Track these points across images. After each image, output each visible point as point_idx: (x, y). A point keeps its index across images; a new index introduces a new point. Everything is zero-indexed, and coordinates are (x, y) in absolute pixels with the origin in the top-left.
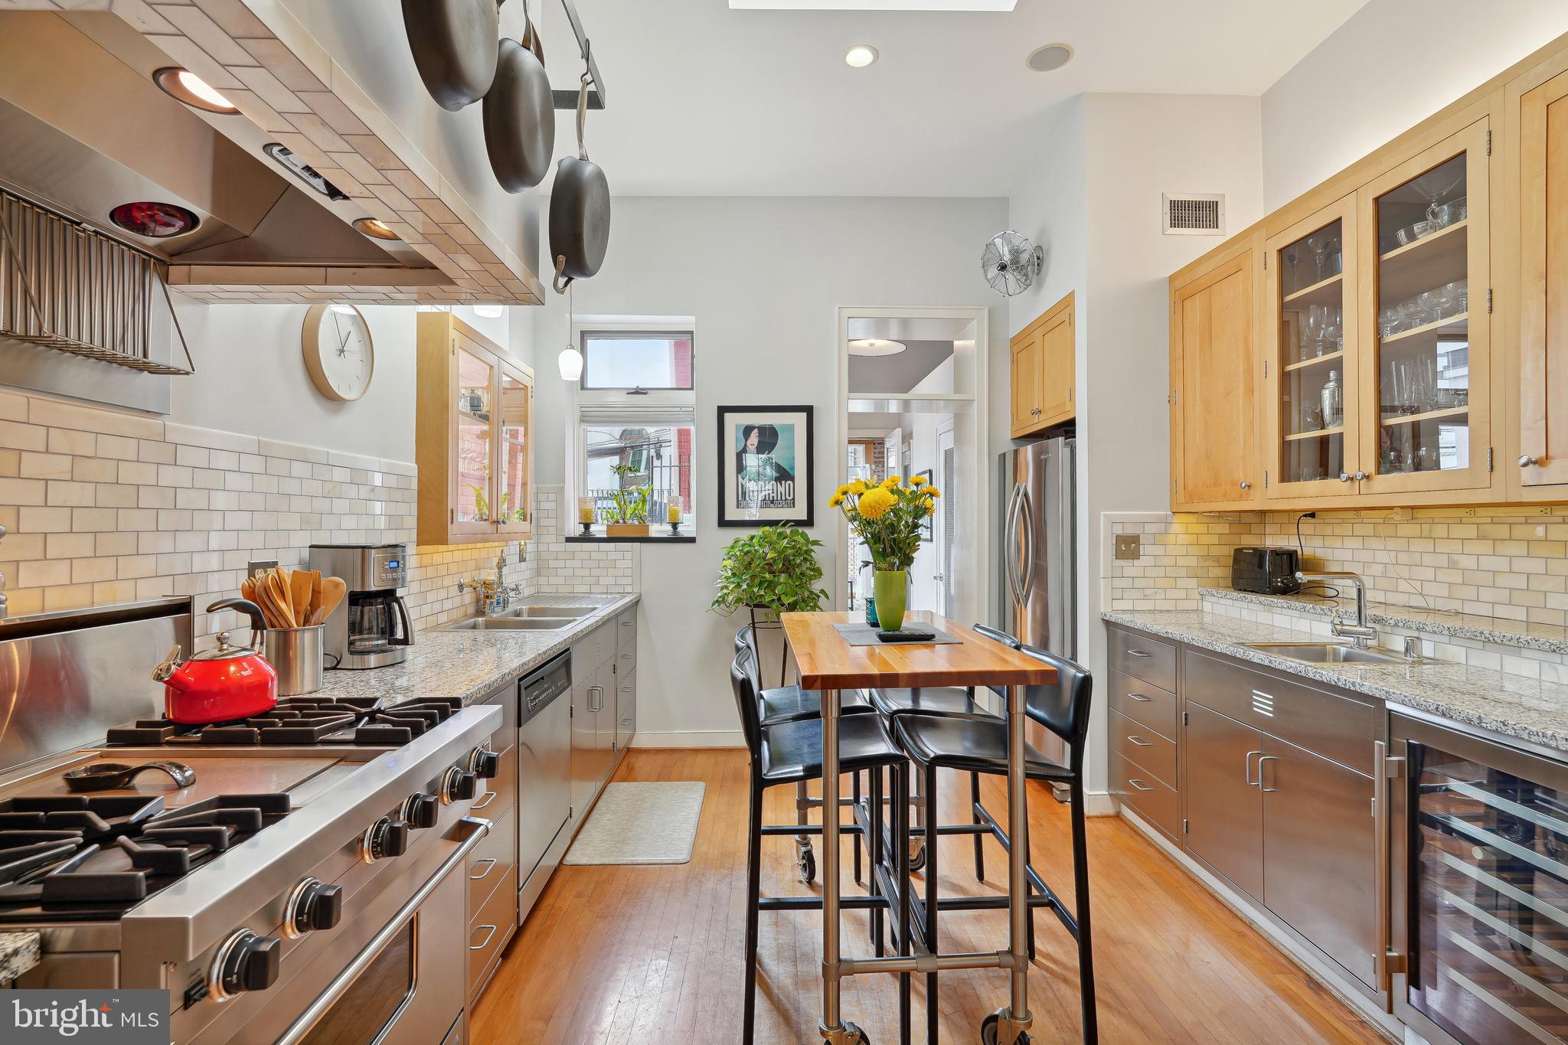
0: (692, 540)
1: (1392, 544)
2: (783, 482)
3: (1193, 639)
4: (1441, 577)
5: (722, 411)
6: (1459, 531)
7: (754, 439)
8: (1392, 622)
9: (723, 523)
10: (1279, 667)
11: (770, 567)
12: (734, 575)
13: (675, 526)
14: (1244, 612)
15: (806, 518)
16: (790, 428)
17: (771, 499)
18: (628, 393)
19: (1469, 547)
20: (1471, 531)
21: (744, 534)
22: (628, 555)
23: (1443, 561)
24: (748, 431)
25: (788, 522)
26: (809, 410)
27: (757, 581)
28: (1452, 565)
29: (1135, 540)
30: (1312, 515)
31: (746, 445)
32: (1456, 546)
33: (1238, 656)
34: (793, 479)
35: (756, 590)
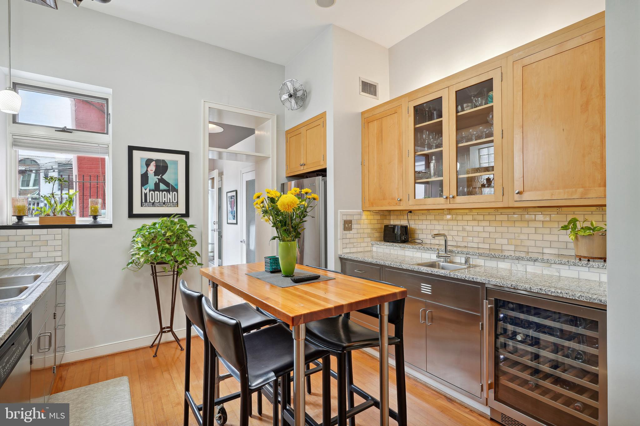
0: (110, 226)
1: (441, 223)
2: (171, 193)
3: (391, 264)
4: (459, 234)
5: (131, 149)
6: (466, 217)
7: (152, 168)
8: (456, 252)
9: (131, 215)
10: (436, 274)
11: (167, 240)
12: (143, 246)
13: (95, 217)
14: (392, 250)
15: (185, 213)
16: (176, 163)
17: (163, 202)
18: (56, 131)
19: (470, 223)
20: (470, 218)
21: (149, 222)
22: (59, 237)
23: (461, 228)
24: (148, 162)
25: (177, 214)
26: (187, 154)
27: (159, 249)
28: (464, 230)
29: (350, 222)
30: (411, 212)
31: (147, 170)
32: (465, 223)
33: (415, 270)
34: (177, 191)
35: (159, 254)
